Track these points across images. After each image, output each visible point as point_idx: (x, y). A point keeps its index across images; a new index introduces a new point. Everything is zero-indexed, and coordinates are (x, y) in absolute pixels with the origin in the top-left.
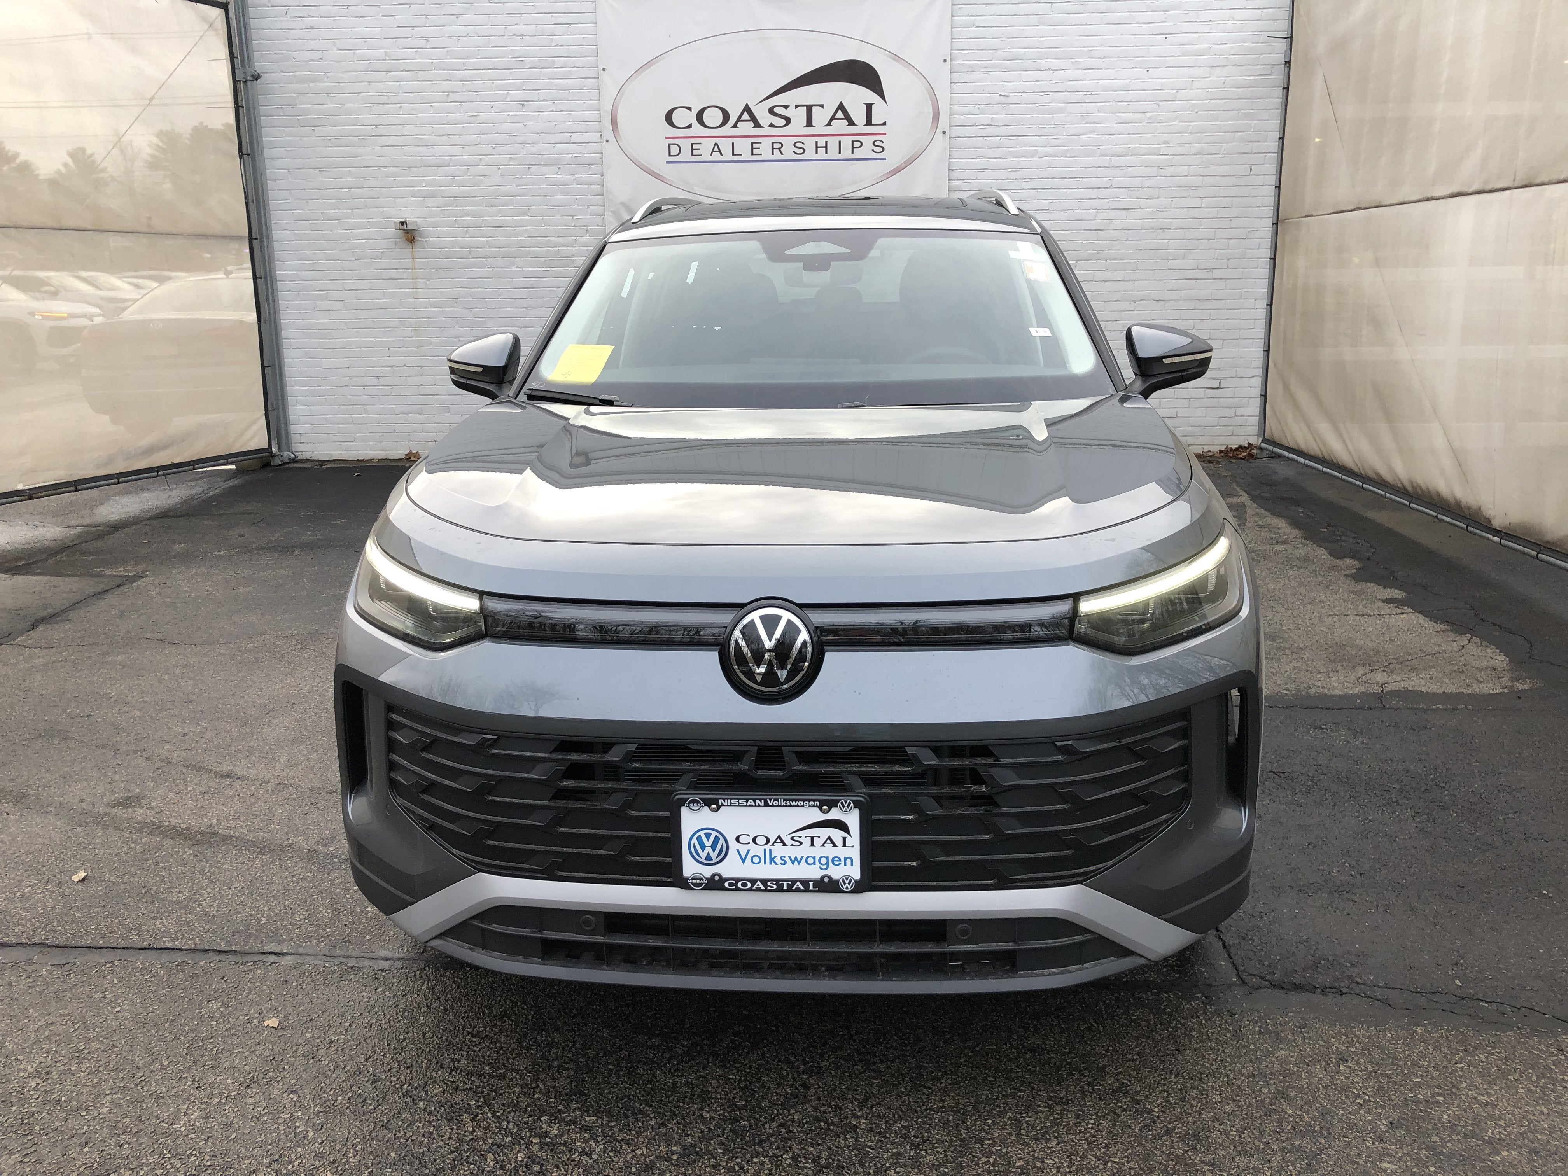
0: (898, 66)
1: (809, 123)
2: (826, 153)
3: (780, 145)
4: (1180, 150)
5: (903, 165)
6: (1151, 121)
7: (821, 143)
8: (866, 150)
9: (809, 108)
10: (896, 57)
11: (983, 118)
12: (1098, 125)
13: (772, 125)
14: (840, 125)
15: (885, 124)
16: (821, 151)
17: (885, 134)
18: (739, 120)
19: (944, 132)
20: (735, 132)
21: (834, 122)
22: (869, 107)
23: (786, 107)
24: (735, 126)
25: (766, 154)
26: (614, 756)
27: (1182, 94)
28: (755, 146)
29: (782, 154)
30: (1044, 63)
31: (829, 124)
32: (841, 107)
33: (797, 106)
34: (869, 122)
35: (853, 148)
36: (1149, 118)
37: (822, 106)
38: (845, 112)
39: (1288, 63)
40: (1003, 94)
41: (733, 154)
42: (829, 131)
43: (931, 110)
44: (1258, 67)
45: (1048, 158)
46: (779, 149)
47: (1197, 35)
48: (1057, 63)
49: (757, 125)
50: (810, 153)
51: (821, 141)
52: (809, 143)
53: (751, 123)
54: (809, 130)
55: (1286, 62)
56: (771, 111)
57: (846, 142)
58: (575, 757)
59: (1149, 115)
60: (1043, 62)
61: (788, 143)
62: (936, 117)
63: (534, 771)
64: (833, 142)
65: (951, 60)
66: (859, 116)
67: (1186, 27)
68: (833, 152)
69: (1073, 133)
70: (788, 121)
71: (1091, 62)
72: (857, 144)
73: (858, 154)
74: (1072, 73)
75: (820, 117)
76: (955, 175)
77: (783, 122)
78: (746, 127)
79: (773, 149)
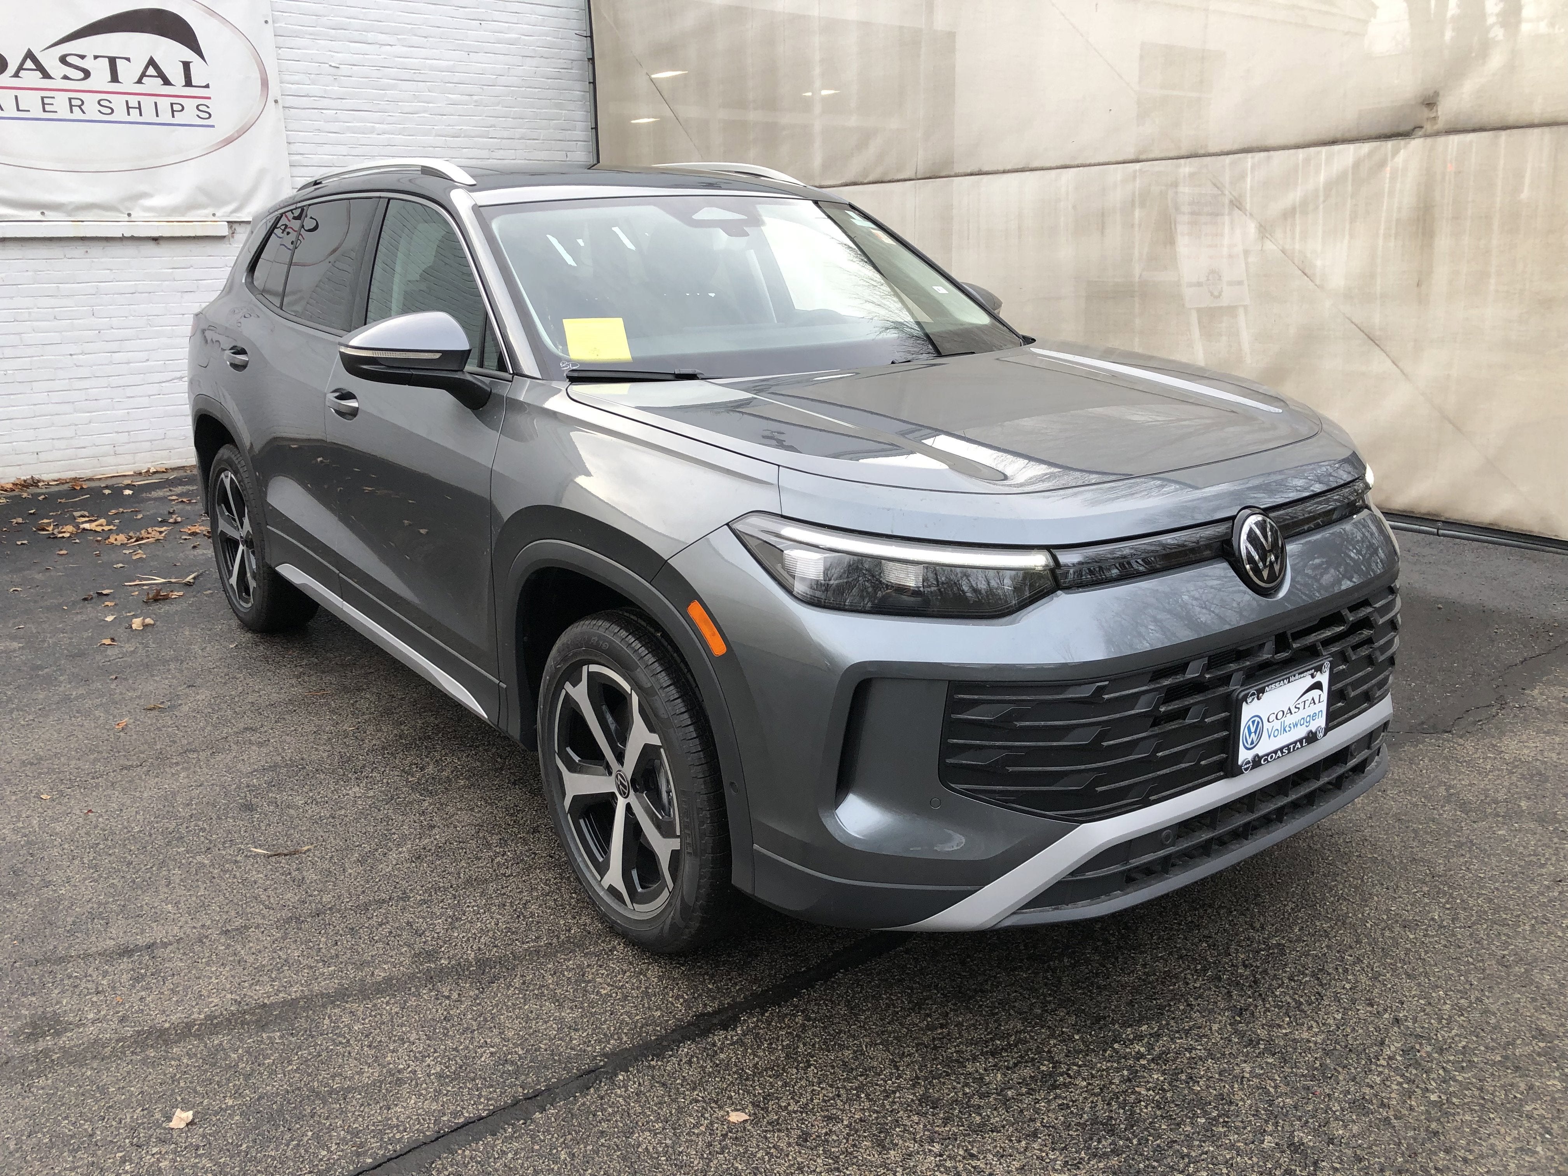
0: (214, 22)
1: (115, 78)
2: (141, 115)
3: (80, 103)
4: (506, 134)
5: (236, 135)
6: (478, 104)
7: (133, 102)
8: (190, 114)
9: (112, 61)
10: (212, 13)
11: (314, 89)
12: (430, 105)
13: (65, 77)
14: (153, 84)
15: (207, 86)
16: (135, 112)
17: (209, 98)
18: (21, 68)
19: (276, 101)
20: (15, 82)
21: (145, 80)
22: (186, 65)
23: (82, 57)
24: (16, 75)
25: (63, 111)
26: (1191, 674)
27: (502, 80)
28: (46, 101)
29: (84, 112)
30: (371, 36)
31: (139, 81)
32: (152, 62)
33: (96, 57)
34: (188, 83)
35: (173, 111)
36: (476, 101)
37: (128, 59)
38: (157, 67)
39: (592, 60)
40: (333, 64)
41: (18, 110)
42: (139, 88)
43: (259, 76)
44: (561, 61)
45: (388, 136)
46: (80, 107)
47: (507, 25)
48: (382, 38)
49: (46, 75)
50: (120, 113)
51: (133, 101)
52: (118, 103)
53: (38, 72)
54: (114, 87)
55: (589, 59)
56: (63, 60)
57: (164, 104)
58: (1166, 682)
59: (475, 98)
60: (369, 35)
61: (91, 101)
62: (265, 83)
63: (1137, 706)
64: (148, 104)
65: (274, 22)
66: (176, 75)
67: (497, 15)
68: (149, 114)
69: (408, 111)
70: (87, 74)
71: (415, 40)
72: (176, 107)
73: (179, 118)
74: (399, 49)
75: (128, 72)
76: (294, 148)
77: (81, 75)
78: (31, 78)
79: (71, 106)
